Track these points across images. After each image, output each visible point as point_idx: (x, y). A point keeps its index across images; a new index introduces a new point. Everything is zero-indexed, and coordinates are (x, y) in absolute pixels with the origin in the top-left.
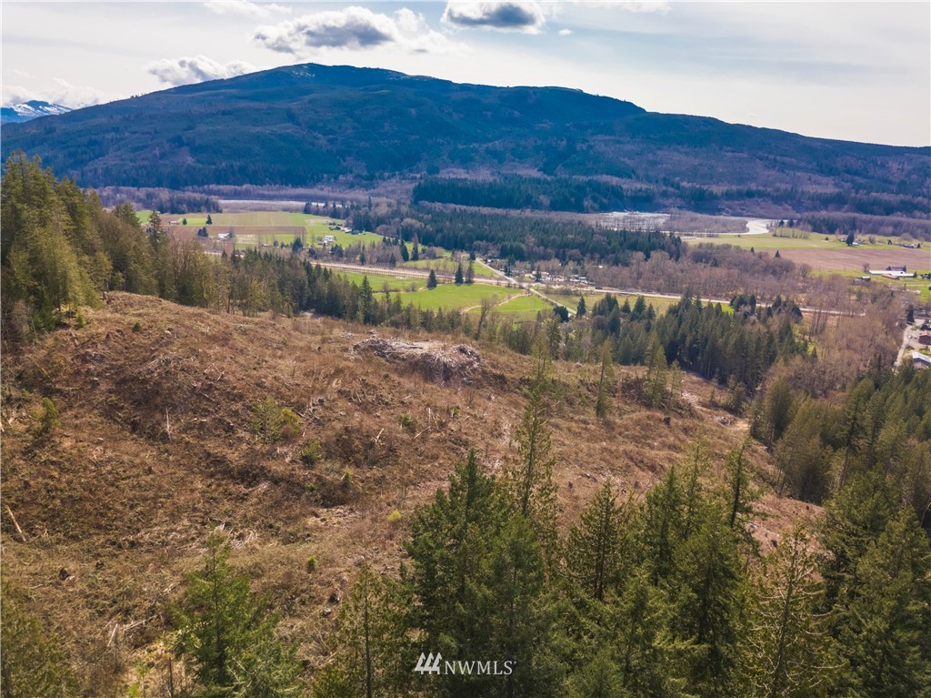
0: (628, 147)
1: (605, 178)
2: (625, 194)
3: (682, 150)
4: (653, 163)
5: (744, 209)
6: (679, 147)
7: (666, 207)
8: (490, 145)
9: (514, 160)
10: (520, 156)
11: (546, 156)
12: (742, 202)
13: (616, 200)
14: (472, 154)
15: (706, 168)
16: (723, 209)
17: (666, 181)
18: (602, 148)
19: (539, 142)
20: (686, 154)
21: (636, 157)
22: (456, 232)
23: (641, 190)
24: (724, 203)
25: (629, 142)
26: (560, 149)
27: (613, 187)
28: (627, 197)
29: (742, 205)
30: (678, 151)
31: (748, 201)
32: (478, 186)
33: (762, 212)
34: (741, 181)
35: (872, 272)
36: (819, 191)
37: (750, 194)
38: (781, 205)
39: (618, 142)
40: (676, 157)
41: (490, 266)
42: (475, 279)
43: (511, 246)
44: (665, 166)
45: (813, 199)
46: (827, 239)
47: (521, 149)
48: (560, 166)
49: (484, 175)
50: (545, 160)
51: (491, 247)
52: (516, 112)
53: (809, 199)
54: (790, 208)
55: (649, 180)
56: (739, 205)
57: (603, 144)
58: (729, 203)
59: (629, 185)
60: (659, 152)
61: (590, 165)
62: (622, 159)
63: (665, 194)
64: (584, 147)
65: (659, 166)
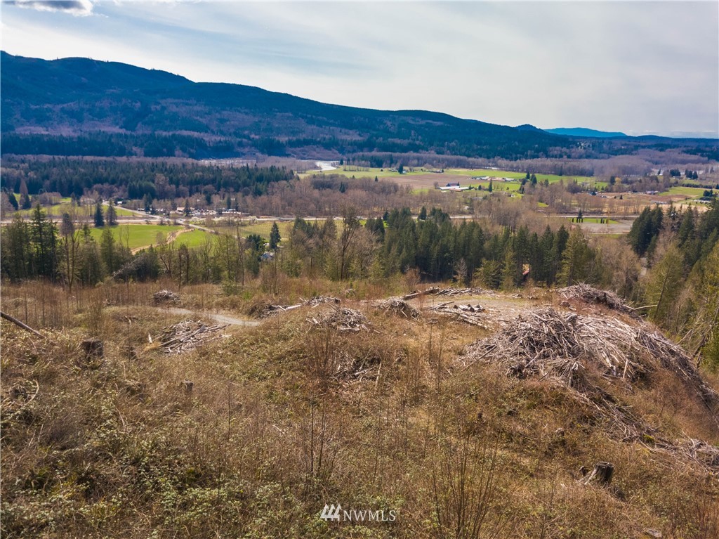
0: (197, 108)
1: (185, 133)
2: (208, 145)
3: (242, 111)
4: (222, 121)
5: (305, 154)
6: (239, 108)
7: (244, 154)
8: (65, 105)
9: (93, 120)
10: (100, 116)
11: (124, 116)
12: (302, 148)
13: (202, 150)
14: (48, 114)
15: (265, 124)
16: (290, 155)
17: (236, 134)
18: (175, 109)
19: (114, 104)
20: (246, 114)
21: (206, 116)
22: (69, 177)
23: (220, 141)
24: (289, 150)
25: (196, 105)
26: (136, 110)
27: (196, 138)
28: (210, 147)
29: (303, 151)
30: (240, 112)
31: (306, 148)
32: (67, 140)
33: (319, 155)
34: (294, 133)
35: (442, 188)
36: (354, 139)
37: (306, 143)
38: (331, 150)
39: (187, 104)
40: (240, 116)
41: (123, 207)
42: (118, 221)
43: (140, 186)
44: (232, 122)
45: (351, 145)
46: (382, 171)
47: (98, 110)
48: (139, 124)
49: (66, 131)
50: (124, 119)
51: (116, 189)
52: (83, 78)
53: (348, 145)
54: (337, 152)
55: (222, 133)
56: (300, 151)
57: (175, 107)
58: (293, 149)
59: (210, 139)
60: (224, 112)
61: (167, 123)
62: (195, 118)
63: (240, 144)
64: (158, 107)
65: (228, 123)
